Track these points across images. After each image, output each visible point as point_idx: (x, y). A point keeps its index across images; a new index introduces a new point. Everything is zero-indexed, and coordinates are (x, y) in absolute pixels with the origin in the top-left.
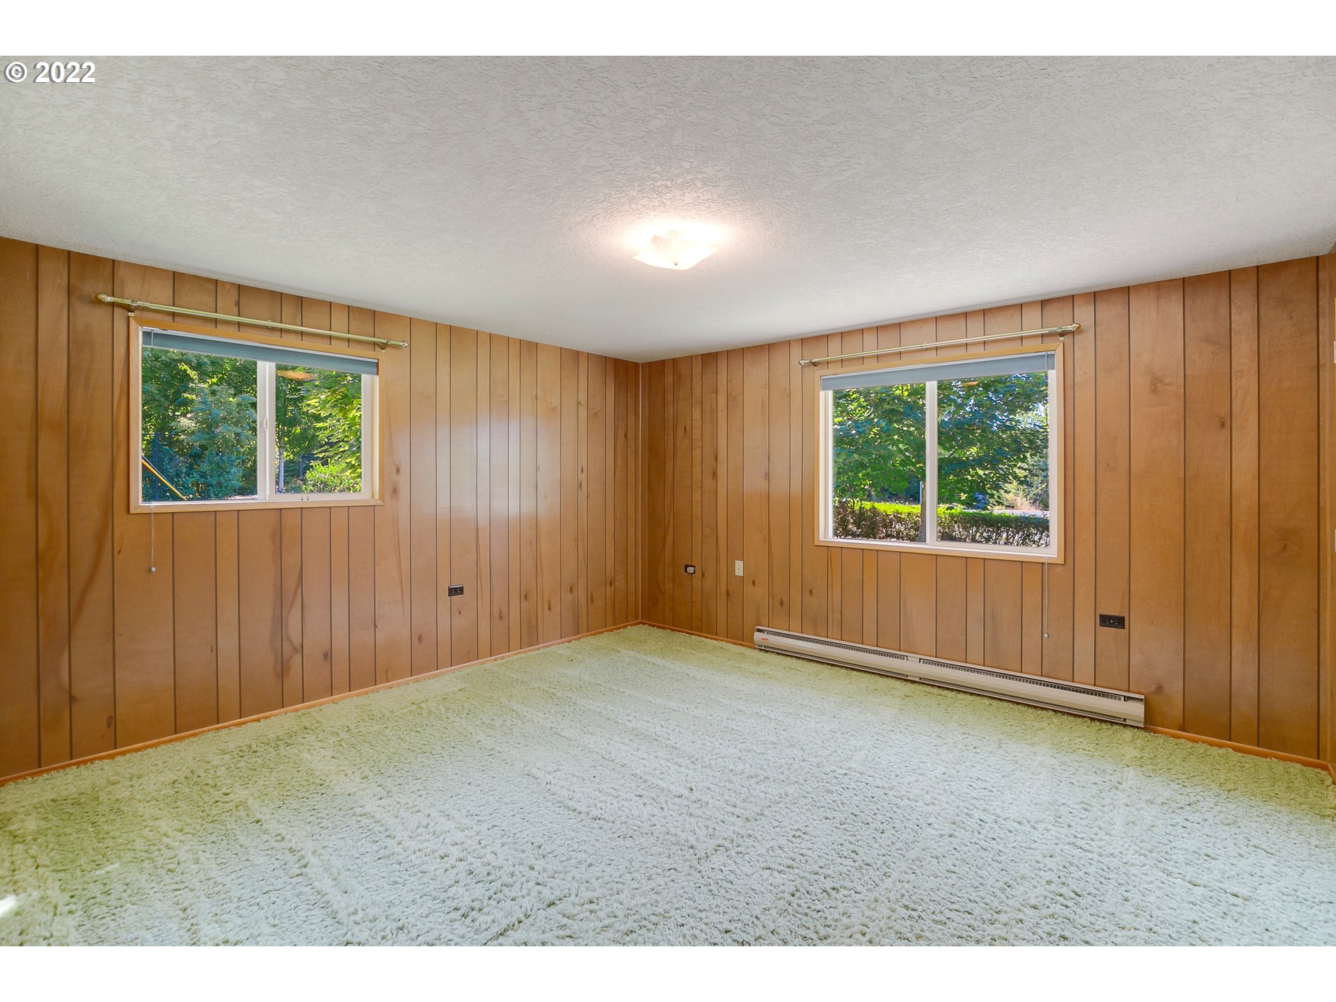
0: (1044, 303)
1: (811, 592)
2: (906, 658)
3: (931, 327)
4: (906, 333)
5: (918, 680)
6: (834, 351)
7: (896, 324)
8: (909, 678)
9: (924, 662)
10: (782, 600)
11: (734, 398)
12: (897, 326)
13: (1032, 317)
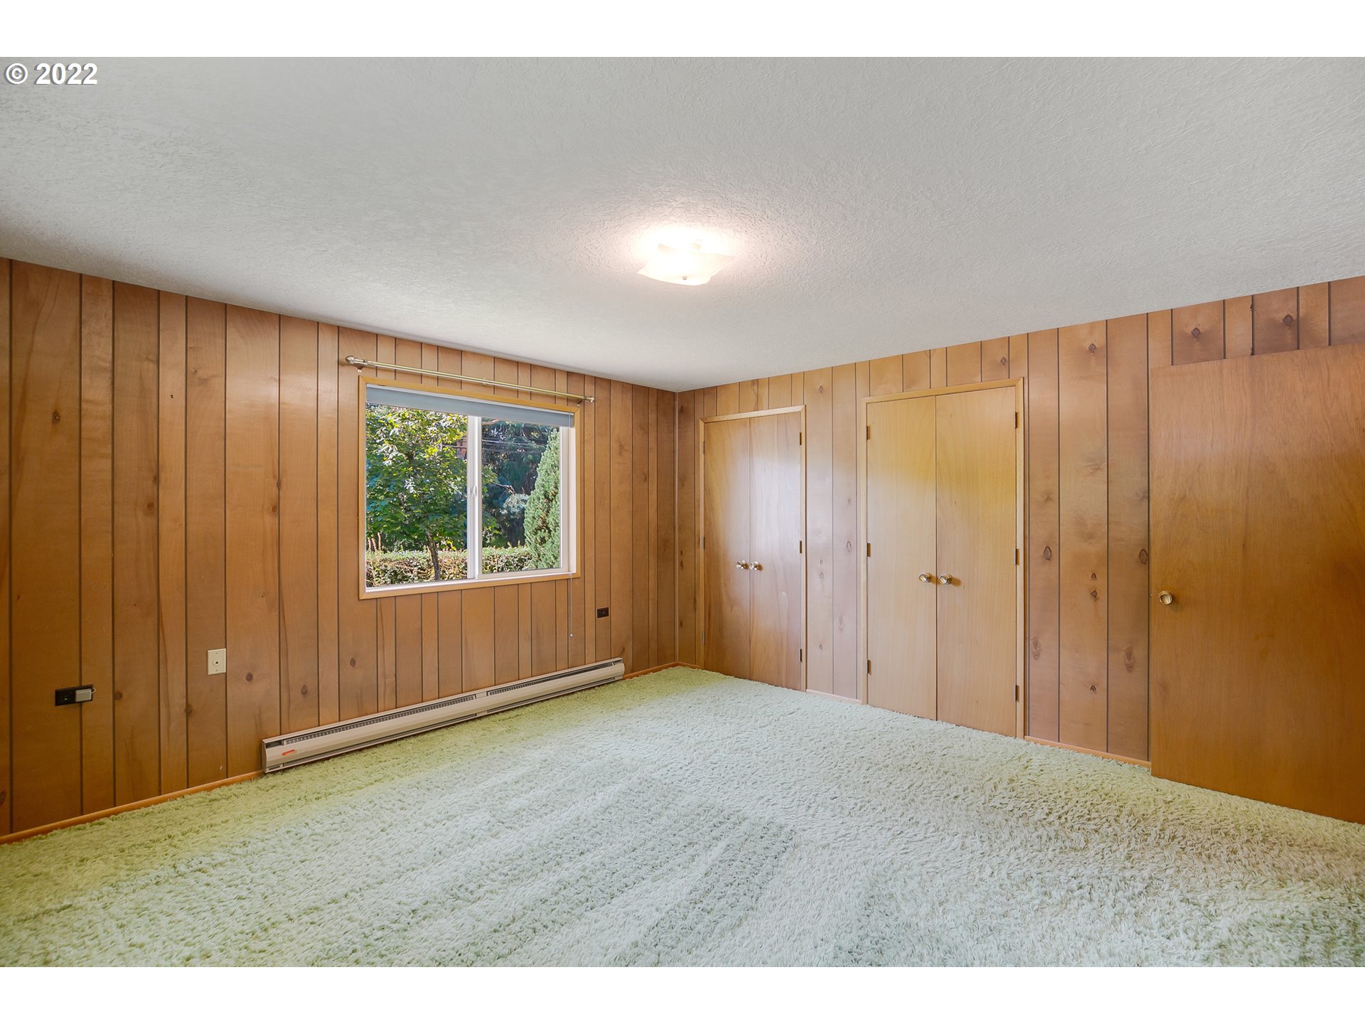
0: (569, 374)
1: (353, 662)
2: (474, 697)
3: (489, 366)
4: (468, 364)
5: (486, 713)
6: (385, 357)
7: (458, 350)
8: (478, 716)
9: (491, 694)
10: (305, 687)
11: (204, 382)
12: (458, 353)
13: (562, 381)
